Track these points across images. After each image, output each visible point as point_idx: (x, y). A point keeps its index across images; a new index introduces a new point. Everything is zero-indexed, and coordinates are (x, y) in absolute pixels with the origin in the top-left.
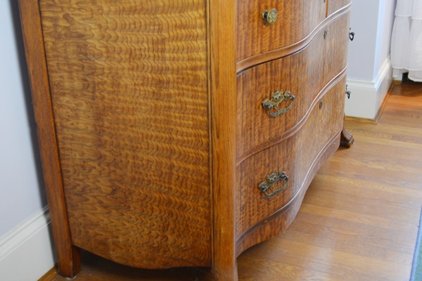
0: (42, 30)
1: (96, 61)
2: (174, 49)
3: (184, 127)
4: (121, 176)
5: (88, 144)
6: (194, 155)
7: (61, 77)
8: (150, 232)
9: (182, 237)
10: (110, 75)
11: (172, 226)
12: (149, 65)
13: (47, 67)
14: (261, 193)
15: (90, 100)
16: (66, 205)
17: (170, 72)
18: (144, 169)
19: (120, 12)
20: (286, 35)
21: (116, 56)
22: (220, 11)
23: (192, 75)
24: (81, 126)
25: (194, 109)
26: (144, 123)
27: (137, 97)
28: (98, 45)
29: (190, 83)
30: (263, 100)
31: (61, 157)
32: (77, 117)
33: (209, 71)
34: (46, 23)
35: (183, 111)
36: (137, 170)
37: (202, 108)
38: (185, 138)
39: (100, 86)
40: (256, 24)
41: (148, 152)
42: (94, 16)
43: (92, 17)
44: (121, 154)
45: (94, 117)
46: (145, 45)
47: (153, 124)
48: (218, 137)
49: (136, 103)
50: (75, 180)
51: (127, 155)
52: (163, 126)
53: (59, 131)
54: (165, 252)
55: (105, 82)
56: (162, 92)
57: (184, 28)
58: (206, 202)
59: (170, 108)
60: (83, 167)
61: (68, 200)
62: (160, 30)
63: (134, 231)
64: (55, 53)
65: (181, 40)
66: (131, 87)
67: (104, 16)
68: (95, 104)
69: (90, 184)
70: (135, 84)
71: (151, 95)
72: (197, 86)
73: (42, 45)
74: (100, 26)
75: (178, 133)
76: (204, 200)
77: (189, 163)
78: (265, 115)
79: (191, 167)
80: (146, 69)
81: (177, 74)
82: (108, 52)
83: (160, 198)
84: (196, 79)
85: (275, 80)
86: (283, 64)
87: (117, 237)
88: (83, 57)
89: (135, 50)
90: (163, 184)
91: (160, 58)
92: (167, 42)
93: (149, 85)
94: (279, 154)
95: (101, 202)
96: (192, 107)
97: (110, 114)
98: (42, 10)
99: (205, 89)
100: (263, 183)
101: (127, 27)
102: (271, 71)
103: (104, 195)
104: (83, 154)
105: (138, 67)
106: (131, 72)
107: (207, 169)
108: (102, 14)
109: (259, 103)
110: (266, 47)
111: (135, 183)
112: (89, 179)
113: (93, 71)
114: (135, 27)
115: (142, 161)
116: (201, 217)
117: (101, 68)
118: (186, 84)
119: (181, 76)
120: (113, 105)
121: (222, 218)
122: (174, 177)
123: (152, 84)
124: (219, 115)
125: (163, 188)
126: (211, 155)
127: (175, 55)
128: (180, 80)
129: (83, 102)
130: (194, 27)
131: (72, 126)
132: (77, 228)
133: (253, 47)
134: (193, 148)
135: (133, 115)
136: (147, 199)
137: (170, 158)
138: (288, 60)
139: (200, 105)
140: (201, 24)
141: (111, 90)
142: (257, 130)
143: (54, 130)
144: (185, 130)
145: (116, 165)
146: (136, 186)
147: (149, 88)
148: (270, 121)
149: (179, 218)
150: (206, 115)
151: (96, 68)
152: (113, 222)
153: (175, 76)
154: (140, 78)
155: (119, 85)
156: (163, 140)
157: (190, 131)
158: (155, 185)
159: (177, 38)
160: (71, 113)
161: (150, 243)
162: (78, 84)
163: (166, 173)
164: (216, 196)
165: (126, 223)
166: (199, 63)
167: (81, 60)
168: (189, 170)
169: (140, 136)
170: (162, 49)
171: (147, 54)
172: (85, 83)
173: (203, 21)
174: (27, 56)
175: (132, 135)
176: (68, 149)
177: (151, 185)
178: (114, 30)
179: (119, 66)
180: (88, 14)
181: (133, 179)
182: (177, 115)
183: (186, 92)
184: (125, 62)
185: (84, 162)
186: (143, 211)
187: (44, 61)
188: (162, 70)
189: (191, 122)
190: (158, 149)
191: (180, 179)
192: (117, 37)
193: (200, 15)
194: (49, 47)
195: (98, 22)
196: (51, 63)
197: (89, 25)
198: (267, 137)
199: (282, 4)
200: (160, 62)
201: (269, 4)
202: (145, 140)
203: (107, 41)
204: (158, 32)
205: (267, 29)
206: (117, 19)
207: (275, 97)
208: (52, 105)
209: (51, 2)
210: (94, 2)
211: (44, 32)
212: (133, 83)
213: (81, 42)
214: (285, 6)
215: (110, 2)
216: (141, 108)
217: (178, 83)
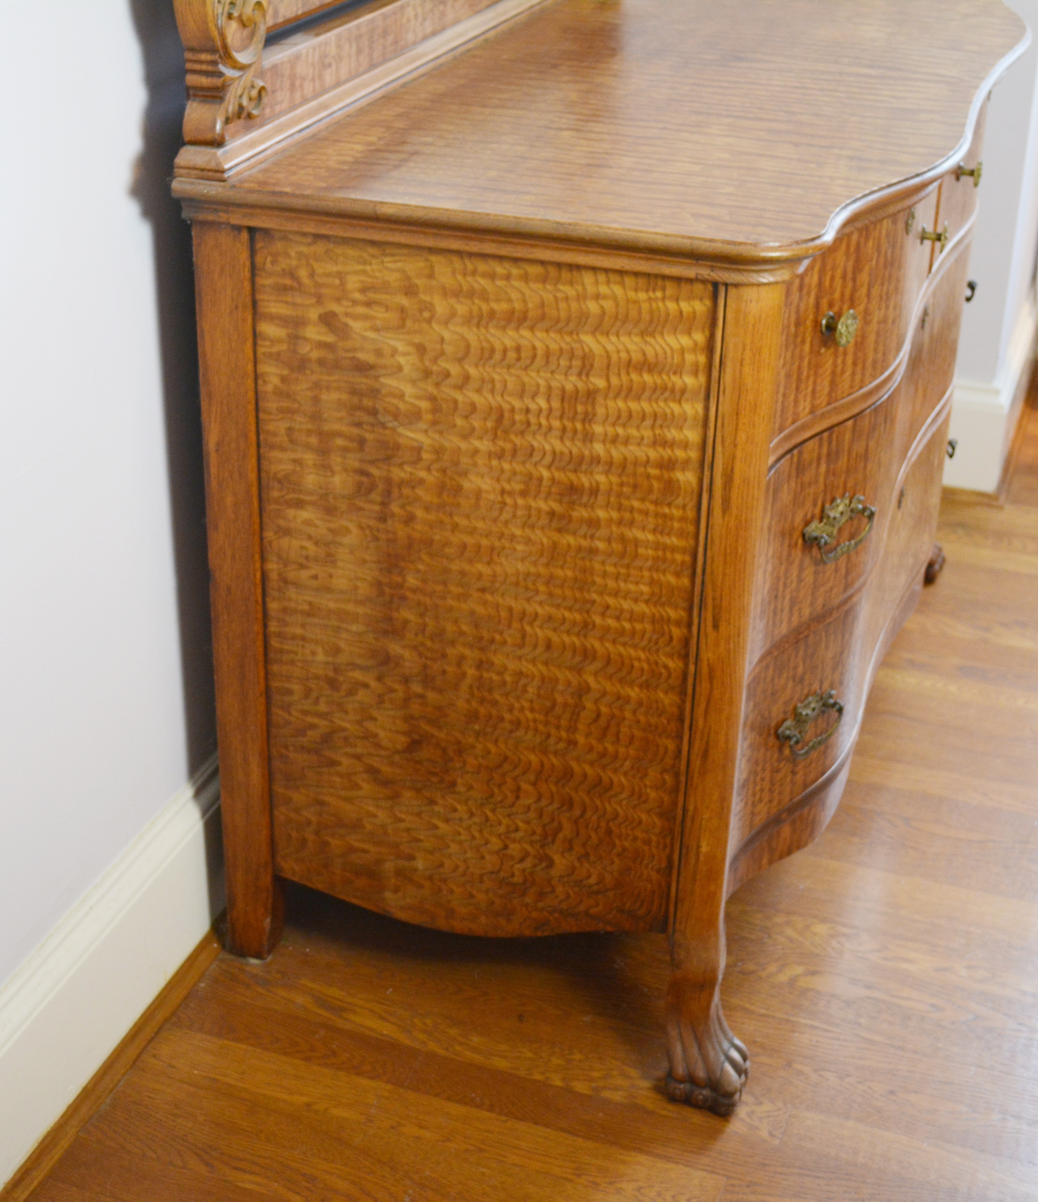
0: (255, 344)
1: (401, 430)
2: (619, 417)
3: (625, 598)
4: (439, 708)
5: (354, 628)
6: (645, 666)
7: (295, 461)
8: (506, 847)
9: (592, 858)
10: (436, 466)
11: (567, 831)
12: (548, 447)
13: (258, 434)
14: (781, 749)
15: (372, 523)
16: (269, 778)
17: (600, 468)
18: (506, 695)
20: (864, 361)
21: (459, 422)
22: (748, 341)
23: (659, 478)
24: (340, 583)
25: (656, 559)
26: (517, 584)
27: (506, 523)
28: (409, 390)
29: (653, 497)
30: (807, 523)
31: (272, 655)
32: (330, 559)
33: (707, 473)
34: (268, 329)
35: (626, 561)
36: (486, 695)
37: (679, 557)
38: (627, 625)
39: (406, 491)
40: (807, 347)
41: (519, 653)
42: (409, 323)
43: (403, 326)
44: (444, 656)
45: (379, 562)
46: (542, 403)
47: (542, 588)
48: (716, 627)
49: (501, 536)
50: (305, 713)
51: (462, 658)
52: (568, 593)
53: (272, 593)
54: (541, 895)
55: (421, 481)
56: (575, 514)
57: (650, 371)
58: (667, 777)
59: (593, 551)
60: (333, 684)
61: (277, 764)
62: (585, 369)
63: (460, 843)
64: (285, 404)
65: (638, 398)
66: (492, 497)
67: (435, 326)
68: (388, 532)
69: (347, 725)
70: (503, 492)
71: (544, 521)
72: (669, 505)
73: (250, 382)
74: (421, 349)
75: (609, 612)
76: (664, 771)
77: (631, 684)
78: (807, 561)
79: (634, 693)
80: (536, 458)
81: (620, 475)
82: (436, 410)
83: (542, 765)
84: (670, 487)
85: (834, 474)
86: (854, 431)
87: (411, 858)
88: (366, 418)
89: (513, 410)
90: (553, 731)
91: (580, 436)
92: (600, 399)
93: (543, 495)
94: (827, 648)
95: (372, 771)
96: (651, 552)
97: (425, 558)
98: (259, 297)
99: (691, 514)
100: (788, 723)
101: (498, 356)
102: (829, 454)
103: (383, 753)
104: (336, 651)
105: (514, 452)
106: (495, 463)
107: (676, 699)
108: (429, 321)
109: (797, 534)
110: (822, 399)
111: (477, 727)
112: (346, 712)
113: (390, 452)
114: (519, 359)
115: (500, 673)
116: (649, 812)
117: (413, 449)
118: (643, 500)
119: (631, 480)
120: (437, 537)
121: (706, 816)
122: (586, 716)
123: (549, 493)
124: (724, 574)
125: (552, 741)
126: (692, 668)
127: (620, 430)
128: (625, 489)
129: (352, 526)
130: (678, 371)
131: (314, 583)
132: (294, 834)
133: (796, 402)
134: (644, 649)
135: (489, 563)
136: (507, 767)
137: (579, 670)
138: (865, 422)
139: (674, 549)
140: (696, 364)
141: (436, 500)
142: (788, 598)
143: (259, 591)
144: (626, 605)
145: (427, 680)
146: (477, 734)
148: (816, 573)
149: (588, 814)
150: (687, 572)
151: (397, 447)
152: (401, 820)
153: (615, 479)
154: (518, 478)
155: (458, 489)
156: (566, 626)
157: (642, 608)
158: (530, 734)
159: (628, 393)
160: (312, 549)
161: (502, 874)
162: (340, 482)
163: (565, 705)
164: (696, 764)
165: (439, 824)
166: (680, 454)
167: (359, 425)
168: (628, 700)
169: (504, 614)
170: (586, 414)
171: (544, 422)
172: (364, 479)
173: (702, 359)
174: (204, 405)
175: (480, 610)
176: (294, 637)
177: (520, 733)
178: (460, 361)
179: (464, 445)
180: (392, 317)
181: (473, 716)
182: (610, 569)
183: (638, 517)
184: (481, 438)
185: (336, 670)
186: (492, 795)
187: (252, 420)
188: (580, 463)
189: (645, 589)
190: (549, 646)
191: (603, 721)
192: (467, 378)
193: (696, 344)
194: (269, 388)
195: (417, 339)
196: (271, 427)
197: (392, 343)
198: (806, 612)
199: (864, 290)
200: (578, 444)
201: (837, 295)
202: (516, 625)
203: (437, 385)
204: (580, 375)
205: (827, 356)
206: (472, 335)
207: (832, 514)
208: (262, 529)
209: (288, 282)
210: (410, 290)
211: (261, 350)
212: (498, 487)
213: (362, 382)
214: (869, 295)
215: (457, 293)
216: (515, 549)
217: (619, 495)
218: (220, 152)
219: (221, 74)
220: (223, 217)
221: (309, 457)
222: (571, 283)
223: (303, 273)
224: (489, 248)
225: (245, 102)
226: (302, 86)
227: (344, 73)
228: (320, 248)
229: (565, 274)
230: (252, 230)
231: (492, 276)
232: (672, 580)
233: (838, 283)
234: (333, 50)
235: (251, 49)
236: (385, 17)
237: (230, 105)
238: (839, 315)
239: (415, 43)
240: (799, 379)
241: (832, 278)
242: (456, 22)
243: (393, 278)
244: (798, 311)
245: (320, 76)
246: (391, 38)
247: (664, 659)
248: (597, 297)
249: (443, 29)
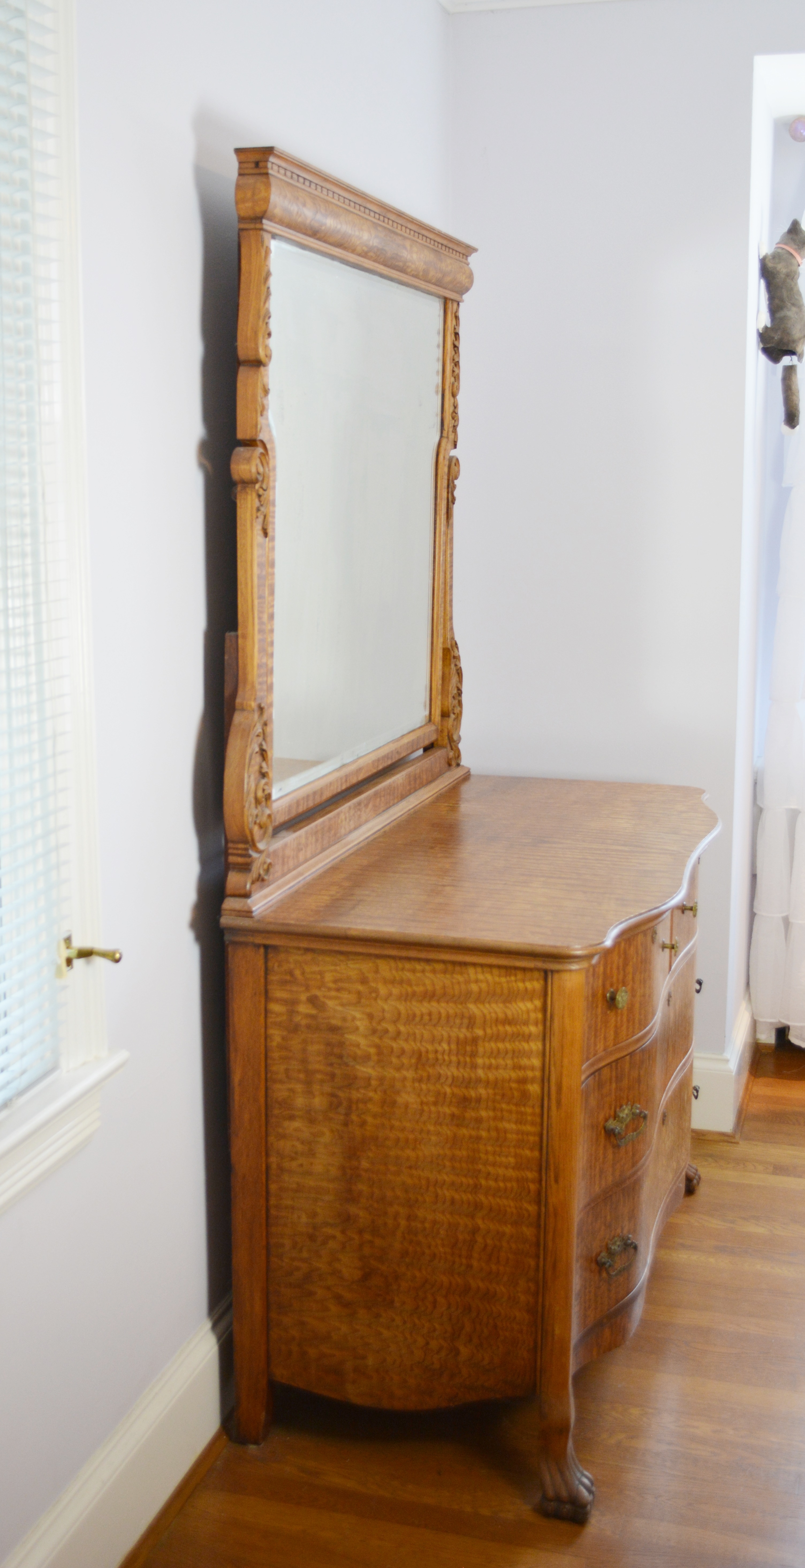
0: (266, 1017)
1: (358, 1067)
2: (492, 1052)
3: (500, 1166)
4: (383, 1250)
5: (327, 1198)
6: (514, 1211)
7: (290, 1090)
8: (427, 1343)
9: (485, 1346)
10: (380, 1089)
11: (468, 1329)
12: (449, 1074)
13: (266, 1073)
14: (600, 1272)
15: (339, 1127)
16: (267, 1307)
17: (482, 1085)
18: (427, 1237)
19: (406, 997)
20: (634, 1021)
21: (394, 1060)
22: (567, 1006)
23: (518, 1090)
24: (318, 1168)
25: (518, 1140)
26: (432, 1162)
27: (424, 1123)
28: (363, 1042)
29: (515, 1101)
30: (606, 1120)
31: (271, 1220)
32: (312, 1153)
34: (275, 1007)
35: (500, 1143)
36: (413, 1238)
37: (532, 1138)
38: (502, 1185)
39: (361, 1106)
40: (599, 1010)
41: (435, 1207)
42: (363, 1000)
43: (359, 1002)
44: (386, 1213)
45: (343, 1153)
46: (445, 1046)
48: (556, 1181)
49: (422, 1131)
50: (293, 1259)
52: (464, 1165)
53: (273, 1178)
54: (452, 1376)
55: (371, 1099)
56: (467, 1115)
57: (510, 1024)
58: (531, 1285)
59: (479, 1138)
60: (312, 1237)
61: (273, 1297)
62: (471, 1025)
63: (397, 1343)
64: (285, 1054)
65: (503, 1041)
66: (415, 1106)
67: (380, 1002)
68: (349, 1133)
69: (322, 1266)
70: (422, 1103)
71: (448, 1120)
72: (525, 1106)
73: (262, 1040)
74: (371, 1016)
75: (490, 1177)
76: (528, 1282)
77: (506, 1224)
78: (609, 1145)
79: (508, 1229)
80: (442, 1080)
81: (494, 1089)
82: (380, 1053)
83: (451, 1283)
84: (525, 1095)
85: (621, 1090)
86: (630, 1063)
87: (364, 1358)
88: (336, 1061)
89: (427, 1052)
90: (457, 1259)
91: (469, 1066)
92: (480, 1043)
93: (447, 1104)
94: (624, 1206)
95: (338, 1297)
97: (373, 1148)
98: (269, 987)
99: (538, 1110)
100: (604, 1254)
101: (417, 1019)
102: (617, 1077)
103: (346, 1283)
104: (314, 1215)
105: (429, 1078)
106: (417, 1085)
107: (535, 1231)
108: (375, 999)
109: (601, 1127)
110: (611, 1043)
112: (320, 1257)
113: (351, 1081)
114: (430, 1020)
115: (422, 1222)
116: (520, 1310)
117: (365, 1078)
118: (508, 1103)
119: (501, 1092)
120: (381, 1135)
122: (478, 1247)
123: (451, 1102)
124: (560, 1148)
125: (456, 1266)
127: (493, 1061)
128: (498, 1097)
129: (326, 1130)
130: (526, 1023)
131: (300, 1170)
132: (284, 1348)
133: (595, 1043)
134: (513, 1199)
135: (414, 1149)
136: (427, 1286)
137: (473, 1217)
138: (638, 1058)
139: (528, 1134)
140: (537, 1019)
141: (380, 1111)
142: (598, 1167)
143: (264, 1177)
144: (501, 1171)
145: (375, 1231)
146: (408, 1265)
147: (447, 1110)
148: (613, 1152)
149: (482, 1315)
150: (538, 1148)
151: (356, 1078)
152: (357, 1331)
153: (491, 1091)
154: (432, 1094)
155: (394, 1103)
156: (464, 1188)
157: (511, 1173)
158: (443, 1262)
159: (497, 1038)
160: (299, 1147)
161: (425, 1364)
162: (319, 1102)
163: (465, 1241)
164: (549, 1275)
165: (383, 1330)
166: (530, 1074)
167: (331, 1065)
168: (504, 1234)
169: (424, 1182)
170: (472, 1051)
171: (446, 1057)
172: (334, 1099)
173: (541, 1016)
175: (409, 1181)
176: (286, 1207)
177: (436, 1261)
178: (395, 1022)
179: (397, 1075)
180: (353, 998)
181: (405, 1253)
182: (490, 1148)
183: (506, 1114)
184: (408, 1070)
185: (315, 1228)
186: (418, 1307)
187: (263, 1065)
188: (470, 1082)
189: (512, 1160)
190: (453, 1202)
191: (489, 1249)
192: (399, 1033)
193: (536, 1006)
194: (274, 1044)
195: (368, 1010)
196: (274, 1068)
197: (353, 1013)
198: (610, 1179)
199: (630, 976)
200: (468, 1070)
201: (615, 979)
202: (431, 1189)
203: (381, 1038)
204: (468, 1028)
205: (612, 1015)
206: (402, 1007)
207: (621, 1115)
208: (267, 1135)
209: (288, 978)
210: (364, 981)
211: (270, 1020)
212: (418, 1100)
213: (334, 1038)
214: (633, 979)
215: (393, 982)
216: (430, 1139)
217: (494, 1101)
218: (249, 901)
219: (250, 856)
220: (250, 939)
221: (299, 1087)
222: (461, 974)
223: (297, 973)
224: (412, 954)
225: (262, 872)
226: (288, 863)
227: (309, 855)
228: (309, 957)
229: (458, 968)
230: (266, 947)
231: (414, 971)
232: (528, 1153)
233: (615, 972)
234: (303, 841)
235: (264, 841)
236: (330, 819)
237: (254, 874)
238: (617, 991)
239: (347, 835)
240: (596, 1030)
241: (611, 968)
242: (367, 821)
243: (353, 974)
244: (592, 988)
245: (298, 856)
246: (333, 832)
247: (526, 1205)
248: (477, 981)
249: (361, 826)
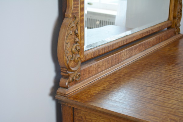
218: (66, 90)
219: (68, 73)
220: (66, 104)
225: (74, 78)
226: (92, 73)
227: (104, 68)
234: (101, 64)
236: (116, 56)
237: (70, 79)
239: (124, 60)
242: (135, 55)
245: (97, 70)
246: (117, 60)
249: (132, 56)
